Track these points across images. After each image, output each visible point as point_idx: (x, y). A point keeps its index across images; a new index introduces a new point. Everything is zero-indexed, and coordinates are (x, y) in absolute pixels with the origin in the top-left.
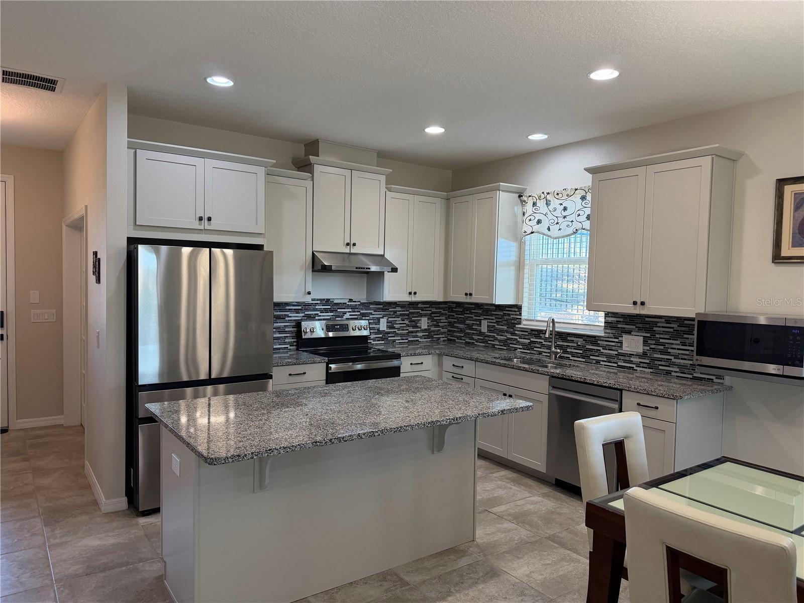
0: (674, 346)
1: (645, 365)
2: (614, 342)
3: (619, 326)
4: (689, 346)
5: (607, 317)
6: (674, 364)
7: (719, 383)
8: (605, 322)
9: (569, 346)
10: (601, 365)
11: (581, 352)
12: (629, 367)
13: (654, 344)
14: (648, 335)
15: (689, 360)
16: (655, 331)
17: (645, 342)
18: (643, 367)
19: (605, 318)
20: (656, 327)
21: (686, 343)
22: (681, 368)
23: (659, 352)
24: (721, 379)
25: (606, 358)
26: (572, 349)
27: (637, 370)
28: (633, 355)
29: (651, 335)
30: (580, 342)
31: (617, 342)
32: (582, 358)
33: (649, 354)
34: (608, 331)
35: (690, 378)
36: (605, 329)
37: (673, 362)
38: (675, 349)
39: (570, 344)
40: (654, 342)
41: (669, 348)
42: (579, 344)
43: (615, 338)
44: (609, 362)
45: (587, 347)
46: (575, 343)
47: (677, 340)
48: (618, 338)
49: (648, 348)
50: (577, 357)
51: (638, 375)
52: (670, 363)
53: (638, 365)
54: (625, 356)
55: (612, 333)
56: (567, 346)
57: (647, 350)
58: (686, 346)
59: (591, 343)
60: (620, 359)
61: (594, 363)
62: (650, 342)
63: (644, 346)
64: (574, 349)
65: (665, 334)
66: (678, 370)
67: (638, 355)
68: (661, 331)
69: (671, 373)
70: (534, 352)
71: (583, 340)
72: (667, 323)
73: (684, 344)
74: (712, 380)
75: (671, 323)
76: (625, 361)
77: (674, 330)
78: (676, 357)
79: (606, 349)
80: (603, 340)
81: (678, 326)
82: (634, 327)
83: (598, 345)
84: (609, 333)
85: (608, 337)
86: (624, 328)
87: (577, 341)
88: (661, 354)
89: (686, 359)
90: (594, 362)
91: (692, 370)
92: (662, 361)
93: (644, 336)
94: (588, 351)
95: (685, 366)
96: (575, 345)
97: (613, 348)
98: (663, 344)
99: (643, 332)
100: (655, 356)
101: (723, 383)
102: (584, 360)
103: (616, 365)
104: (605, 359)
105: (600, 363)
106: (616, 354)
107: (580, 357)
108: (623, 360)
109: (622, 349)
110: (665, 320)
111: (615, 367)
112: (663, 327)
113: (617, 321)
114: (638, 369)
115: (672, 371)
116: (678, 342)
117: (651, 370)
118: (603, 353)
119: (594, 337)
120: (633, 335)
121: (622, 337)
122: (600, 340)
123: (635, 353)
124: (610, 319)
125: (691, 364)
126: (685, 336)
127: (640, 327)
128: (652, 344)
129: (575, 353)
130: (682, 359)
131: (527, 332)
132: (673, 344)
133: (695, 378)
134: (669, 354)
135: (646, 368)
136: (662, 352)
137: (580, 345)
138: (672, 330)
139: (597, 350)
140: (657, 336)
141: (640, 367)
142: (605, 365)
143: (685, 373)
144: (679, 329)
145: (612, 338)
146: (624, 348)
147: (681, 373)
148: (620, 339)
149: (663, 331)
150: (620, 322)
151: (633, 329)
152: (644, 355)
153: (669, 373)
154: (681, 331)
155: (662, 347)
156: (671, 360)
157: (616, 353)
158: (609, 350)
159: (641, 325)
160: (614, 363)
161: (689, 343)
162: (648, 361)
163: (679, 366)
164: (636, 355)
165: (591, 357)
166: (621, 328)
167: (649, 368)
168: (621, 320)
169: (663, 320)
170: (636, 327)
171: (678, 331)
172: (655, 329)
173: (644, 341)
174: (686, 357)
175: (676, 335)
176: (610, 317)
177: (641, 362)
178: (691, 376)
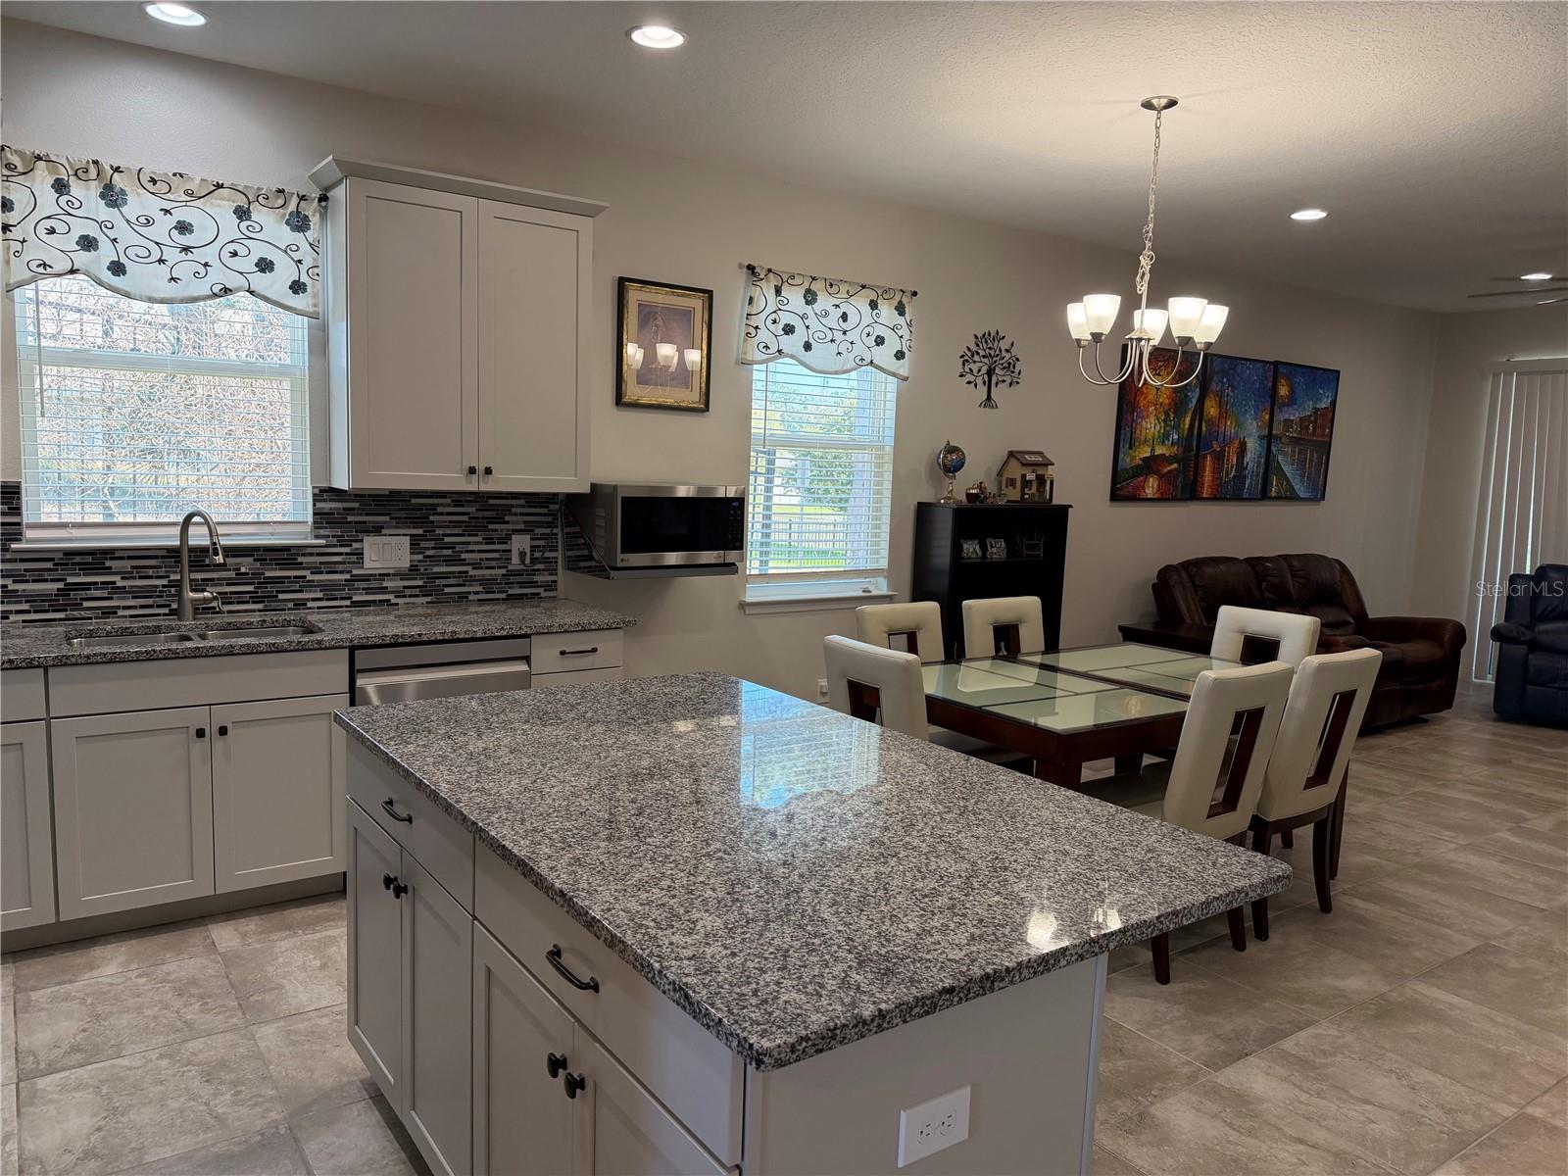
0: (471, 547)
1: (417, 591)
2: (341, 554)
3: (350, 519)
4: (499, 543)
5: (321, 501)
6: (473, 580)
7: (550, 597)
8: (315, 514)
9: (213, 579)
10: (310, 608)
11: (250, 588)
12: (380, 601)
13: (433, 548)
14: (420, 531)
15: (499, 568)
16: (433, 522)
17: (415, 546)
18: (410, 596)
19: (314, 505)
20: (434, 514)
21: (493, 539)
22: (486, 584)
23: (443, 561)
24: (553, 590)
25: (321, 591)
26: (222, 585)
27: (397, 604)
28: (388, 575)
29: (424, 531)
30: (246, 565)
31: (347, 554)
32: (254, 602)
33: (422, 569)
34: (322, 532)
35: (503, 599)
36: (316, 528)
37: (471, 576)
38: (474, 551)
39: (215, 575)
40: (432, 544)
41: (462, 552)
42: (243, 570)
43: (341, 546)
44: (327, 600)
45: (268, 574)
46: (229, 570)
47: (477, 535)
48: (351, 545)
49: (420, 557)
50: (239, 603)
51: (400, 612)
52: (465, 579)
53: (400, 594)
54: (370, 580)
55: (333, 536)
56: (203, 580)
57: (419, 561)
58: (494, 543)
59: (277, 564)
60: (358, 589)
61: (289, 609)
62: (423, 544)
63: (411, 553)
64: (227, 584)
65: (453, 527)
66: (480, 589)
67: (400, 575)
68: (445, 522)
69: (467, 597)
70: (88, 614)
71: (255, 560)
72: (455, 506)
73: (489, 541)
74: (539, 594)
75: (463, 506)
76: (368, 591)
77: (470, 518)
78: (476, 566)
79: (322, 573)
80: (311, 554)
81: (477, 510)
82: (387, 518)
83: (299, 566)
84: (328, 536)
85: (326, 546)
86: (365, 522)
87: (237, 564)
88: (446, 565)
89: (493, 568)
90: (291, 605)
91: (506, 584)
92: (449, 578)
93: (410, 535)
94: (269, 583)
95: (493, 580)
96: (232, 574)
97: (340, 567)
98: (451, 546)
99: (409, 527)
100: (436, 569)
101: (555, 597)
102: (260, 606)
103: (348, 603)
104: (320, 595)
105: (306, 604)
106: (346, 580)
107: (248, 602)
108: (363, 589)
109: (362, 568)
110: (453, 501)
111: (346, 606)
112: (448, 514)
113: (344, 509)
114: (400, 601)
115: (470, 593)
116: (479, 539)
117: (428, 599)
118: (313, 581)
119: (287, 549)
120: (385, 535)
121: (362, 541)
122: (304, 555)
123: (391, 571)
124: (326, 506)
125: (503, 575)
126: (491, 526)
127: (400, 518)
128: (428, 549)
129: (231, 593)
130: (487, 568)
131: (52, 559)
132: (469, 543)
133: (510, 598)
134: (463, 562)
135: (418, 596)
136: (449, 561)
137: (247, 574)
138: (466, 518)
139: (295, 577)
140: (439, 531)
141: (405, 596)
142: (318, 608)
143: (494, 592)
144: (480, 514)
145: (335, 546)
146: (367, 563)
147: (487, 593)
148: (355, 545)
149: (450, 522)
150: (353, 509)
151: (386, 522)
152: (414, 569)
153: (463, 597)
154: (483, 518)
155: (449, 552)
156: (467, 572)
157: (348, 576)
158: (328, 572)
159: (402, 514)
160: (342, 599)
161: (499, 539)
162: (420, 583)
163: (482, 581)
164: (394, 575)
165: (281, 596)
166: (356, 522)
167: (423, 596)
168: (356, 505)
169: (448, 501)
170: (391, 518)
171: (478, 518)
172: (432, 518)
173: (411, 544)
174: (493, 563)
175: (472, 527)
176: (325, 501)
177: (404, 587)
178: (504, 596)
